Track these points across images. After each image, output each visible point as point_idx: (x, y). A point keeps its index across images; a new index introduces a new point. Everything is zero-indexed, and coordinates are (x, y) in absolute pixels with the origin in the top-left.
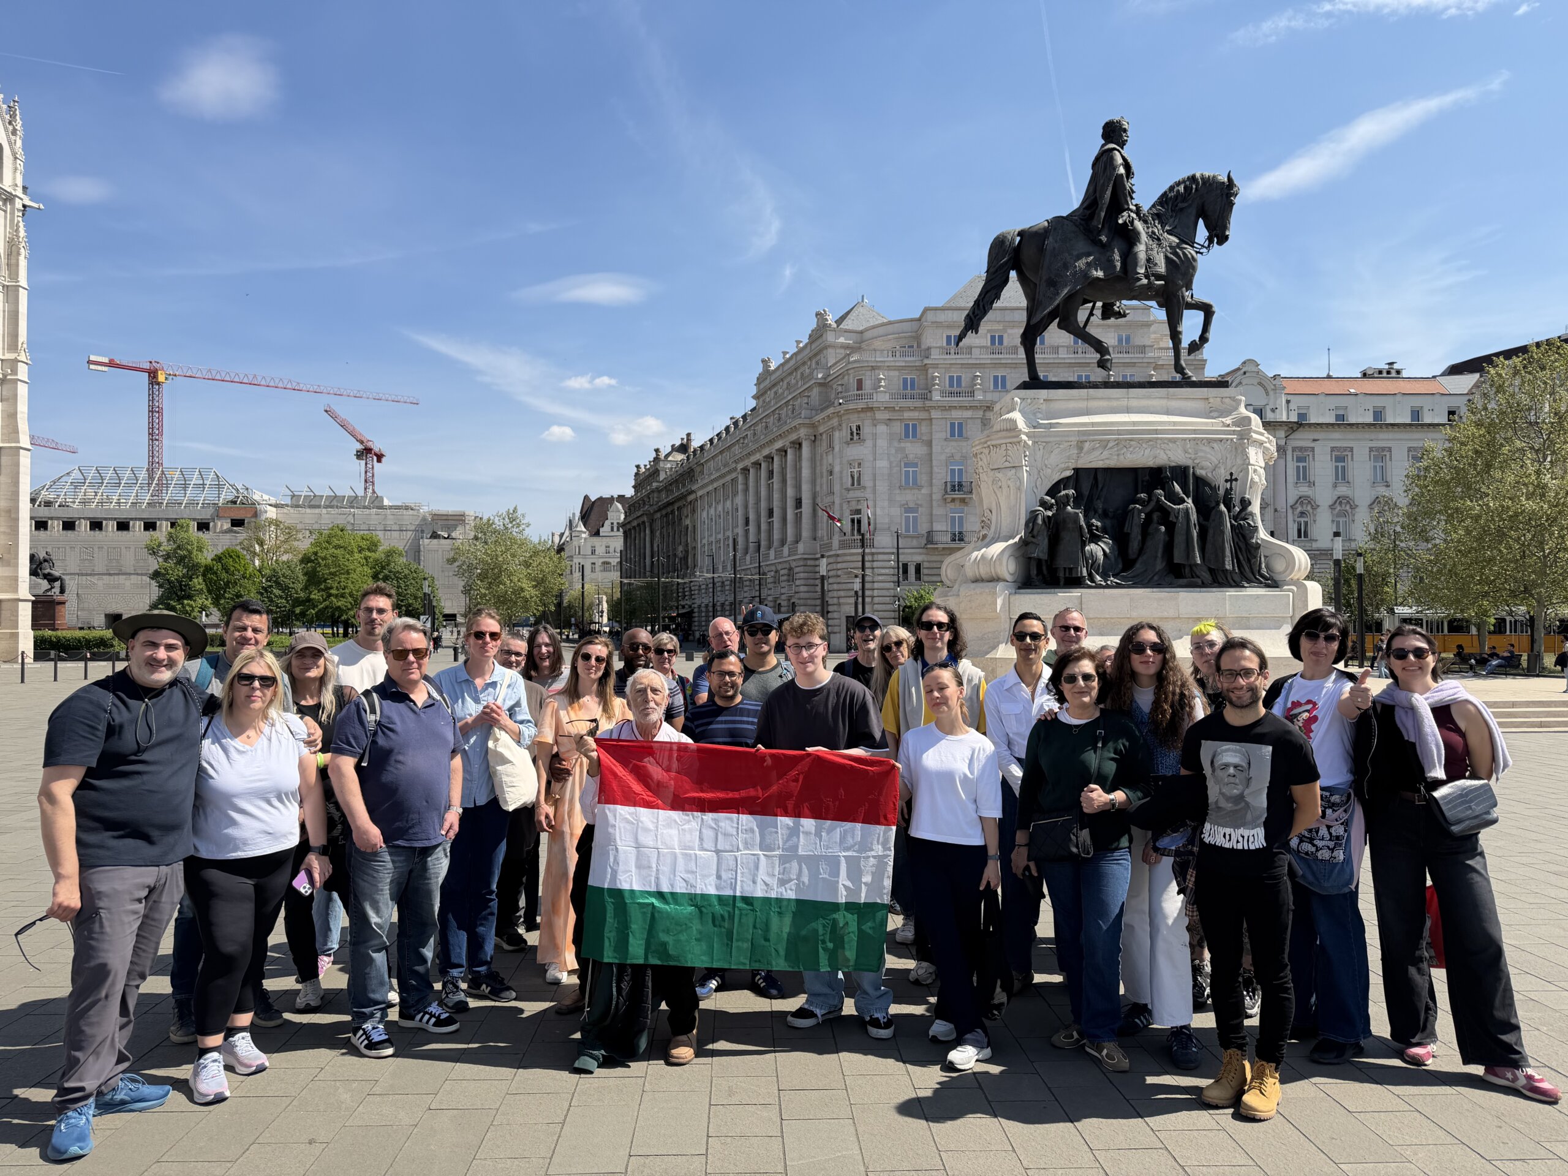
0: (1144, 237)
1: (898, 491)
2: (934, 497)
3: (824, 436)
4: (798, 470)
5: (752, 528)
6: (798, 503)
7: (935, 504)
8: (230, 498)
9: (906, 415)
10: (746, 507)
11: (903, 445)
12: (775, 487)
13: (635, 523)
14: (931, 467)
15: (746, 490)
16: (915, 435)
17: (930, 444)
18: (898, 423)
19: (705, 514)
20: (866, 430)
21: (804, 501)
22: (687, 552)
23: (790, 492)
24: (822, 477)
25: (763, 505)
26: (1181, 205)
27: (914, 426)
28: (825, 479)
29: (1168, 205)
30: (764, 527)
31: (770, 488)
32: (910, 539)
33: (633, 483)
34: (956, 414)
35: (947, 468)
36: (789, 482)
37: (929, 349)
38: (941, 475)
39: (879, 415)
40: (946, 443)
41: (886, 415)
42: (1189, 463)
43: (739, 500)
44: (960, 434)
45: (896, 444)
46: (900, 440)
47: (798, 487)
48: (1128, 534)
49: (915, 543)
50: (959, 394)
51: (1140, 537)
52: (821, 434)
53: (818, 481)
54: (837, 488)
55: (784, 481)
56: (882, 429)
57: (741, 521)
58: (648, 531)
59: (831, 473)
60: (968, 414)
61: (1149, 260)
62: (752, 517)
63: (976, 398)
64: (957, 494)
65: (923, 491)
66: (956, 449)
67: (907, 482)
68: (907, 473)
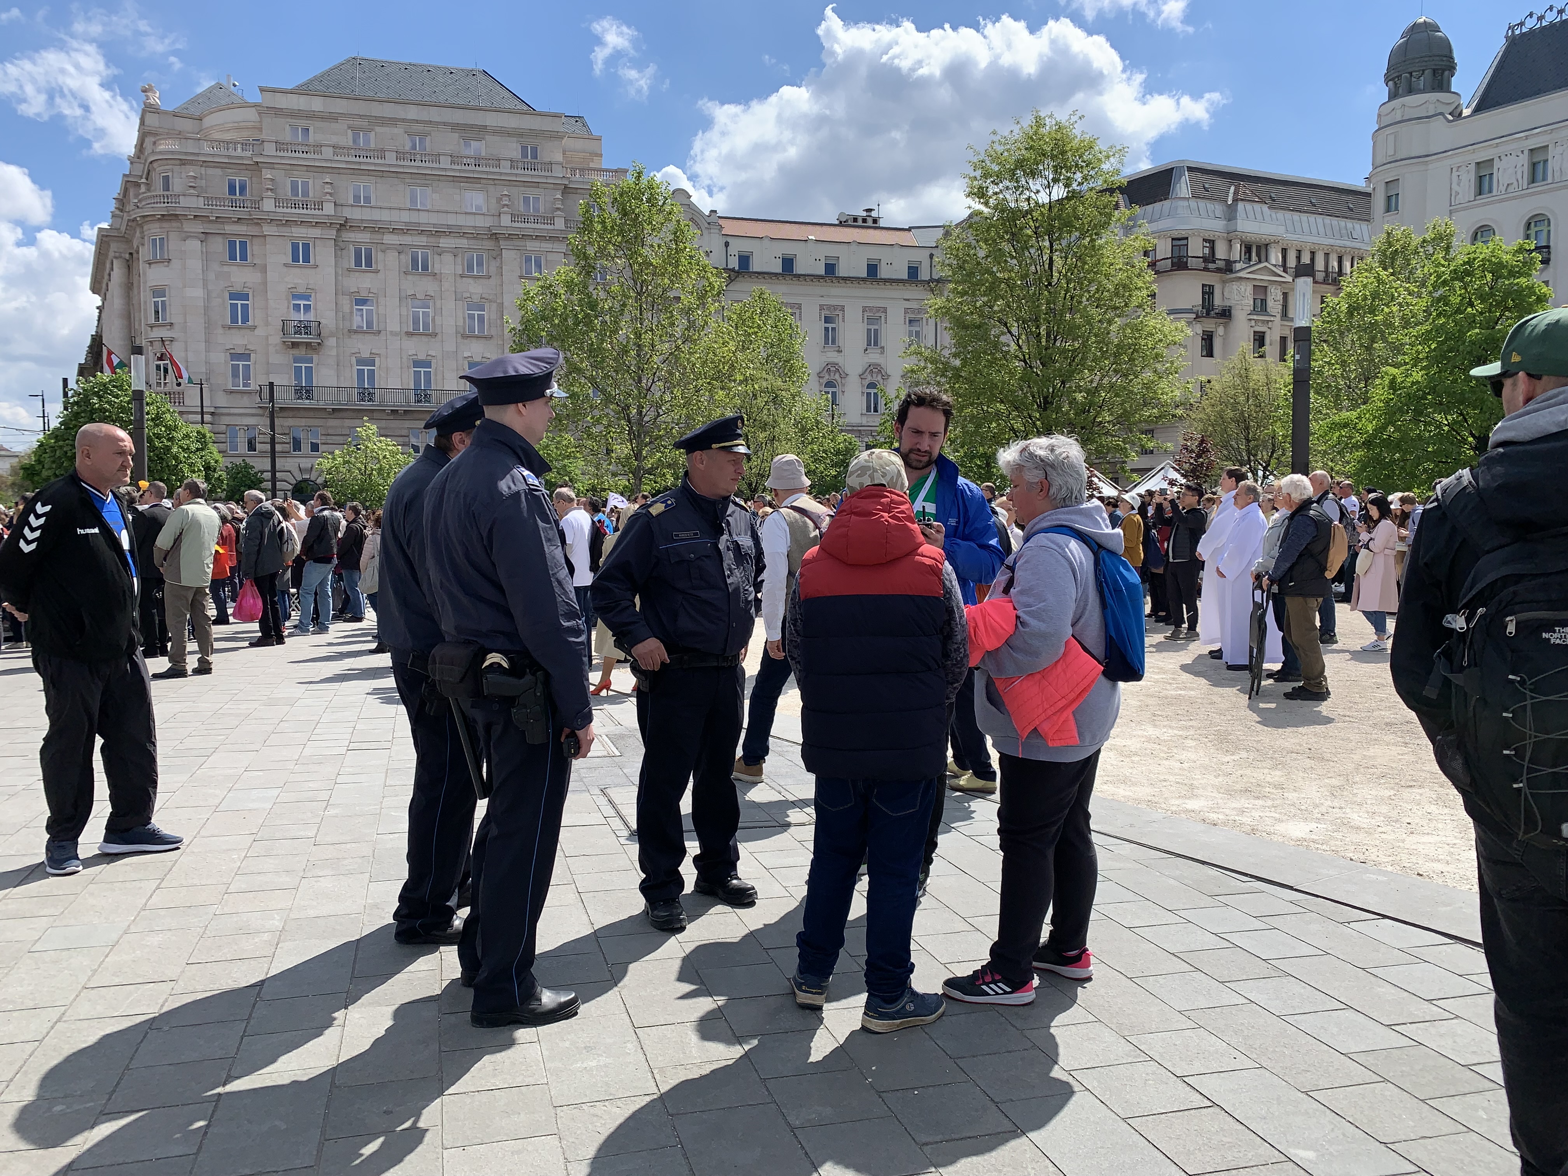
1: (220, 331)
2: (271, 340)
7: (272, 349)
9: (229, 228)
11: (226, 269)
14: (266, 300)
16: (244, 258)
17: (264, 269)
18: (219, 239)
20: (172, 246)
27: (243, 245)
32: (239, 396)
34: (299, 232)
35: (289, 303)
37: (263, 142)
38: (281, 312)
39: (188, 227)
40: (285, 269)
41: (198, 227)
44: (307, 259)
45: (215, 267)
46: (223, 263)
49: (245, 401)
50: (305, 206)
56: (194, 245)
60: (316, 232)
63: (325, 212)
64: (303, 338)
65: (257, 332)
66: (299, 278)
67: (234, 319)
68: (234, 307)
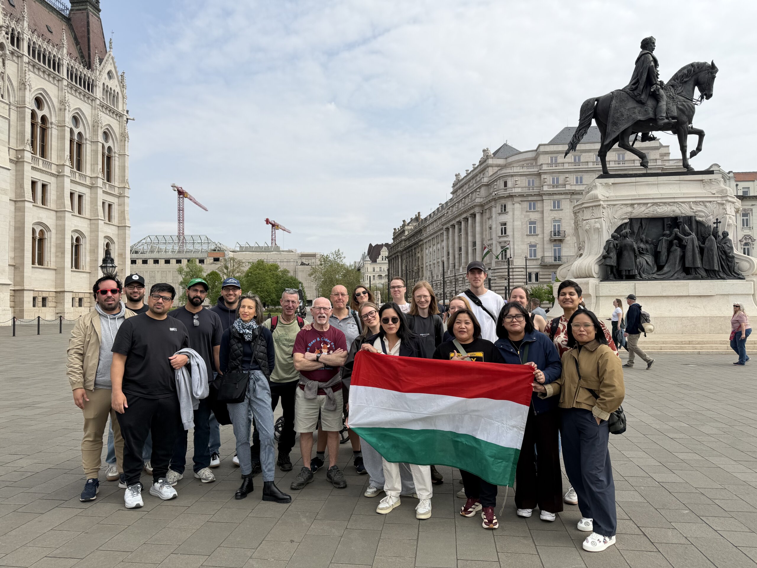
0: (665, 97)
1: (526, 237)
2: (545, 239)
3: (487, 211)
4: (474, 227)
5: (451, 257)
6: (474, 244)
7: (545, 242)
8: (213, 248)
10: (448, 247)
11: (528, 213)
12: (462, 236)
13: (394, 256)
14: (543, 224)
15: (448, 238)
16: (534, 208)
17: (542, 212)
18: (526, 203)
19: (427, 251)
20: (509, 207)
21: (477, 243)
22: (419, 269)
23: (470, 239)
24: (486, 231)
25: (457, 245)
26: (685, 80)
27: (534, 204)
28: (488, 232)
29: (678, 80)
30: (457, 256)
31: (460, 236)
32: (532, 261)
33: (392, 237)
34: (556, 197)
35: (552, 224)
36: (470, 234)
37: (542, 164)
38: (549, 228)
39: (516, 199)
40: (551, 212)
41: (519, 199)
42: (693, 214)
43: (444, 244)
44: (559, 207)
45: (524, 213)
46: (527, 212)
47: (474, 236)
48: (660, 252)
49: (535, 263)
50: (557, 186)
51: (666, 254)
52: (486, 210)
53: (484, 233)
54: (494, 236)
55: (467, 234)
56: (517, 206)
57: (445, 254)
58: (400, 260)
59: (490, 228)
60: (563, 197)
61: (668, 109)
62: (451, 251)
63: (567, 189)
64: (557, 237)
65: (539, 236)
66: (556, 215)
67: (530, 232)
68: (530, 227)
